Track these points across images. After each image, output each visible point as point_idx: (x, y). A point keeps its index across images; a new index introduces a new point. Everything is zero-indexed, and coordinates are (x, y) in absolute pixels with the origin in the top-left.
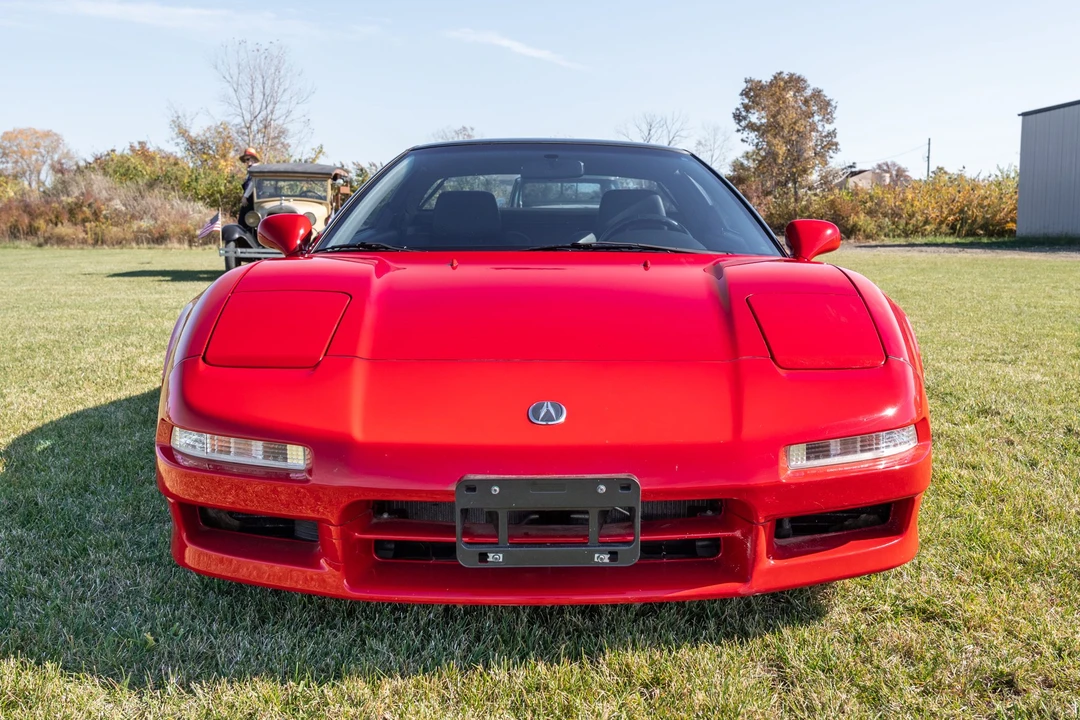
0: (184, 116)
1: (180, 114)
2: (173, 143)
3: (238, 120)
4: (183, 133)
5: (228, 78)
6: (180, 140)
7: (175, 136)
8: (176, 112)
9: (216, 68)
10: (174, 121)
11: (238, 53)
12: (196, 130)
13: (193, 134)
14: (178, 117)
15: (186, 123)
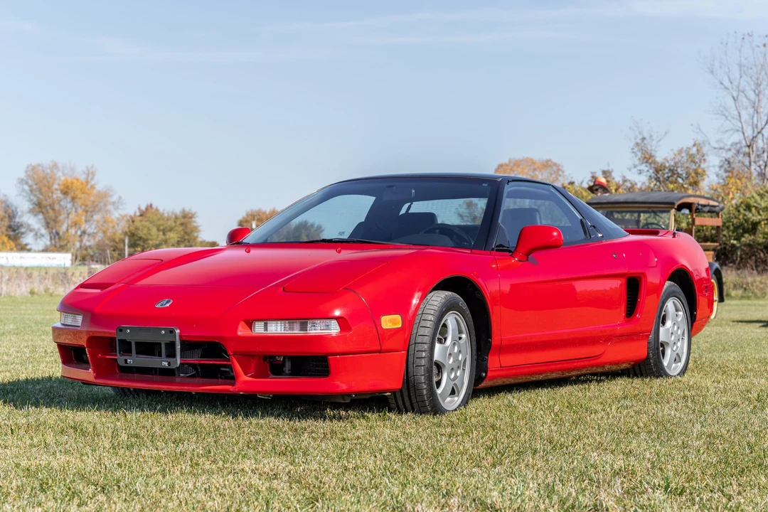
0: (651, 136)
1: (646, 135)
2: (635, 170)
3: (737, 137)
4: (648, 158)
5: (727, 83)
6: (644, 167)
7: (637, 162)
8: (640, 133)
9: (712, 72)
10: (637, 144)
11: (740, 51)
12: (664, 154)
13: (659, 158)
14: (644, 139)
15: (652, 146)
